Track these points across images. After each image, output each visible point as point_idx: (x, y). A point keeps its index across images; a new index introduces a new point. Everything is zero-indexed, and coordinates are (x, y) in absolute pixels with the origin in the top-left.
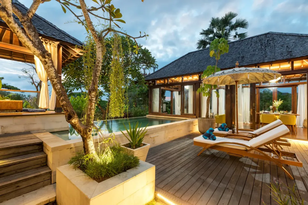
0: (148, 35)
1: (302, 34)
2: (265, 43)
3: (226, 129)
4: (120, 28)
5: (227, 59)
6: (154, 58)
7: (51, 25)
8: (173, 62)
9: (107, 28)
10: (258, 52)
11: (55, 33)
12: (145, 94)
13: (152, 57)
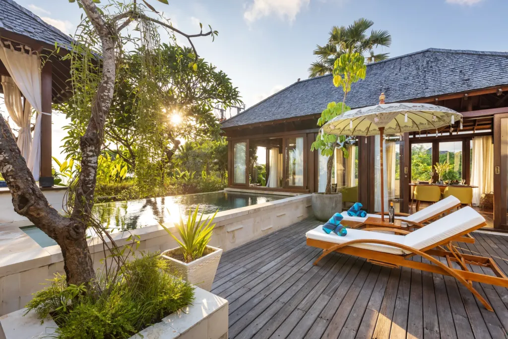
0: (216, 32)
1: (483, 52)
2: (423, 65)
3: (361, 213)
4: (157, 12)
5: (361, 93)
6: (237, 90)
7: (26, 14)
8: (269, 98)
9: (128, 10)
10: (413, 80)
11: (34, 28)
12: (223, 153)
13: (233, 88)
